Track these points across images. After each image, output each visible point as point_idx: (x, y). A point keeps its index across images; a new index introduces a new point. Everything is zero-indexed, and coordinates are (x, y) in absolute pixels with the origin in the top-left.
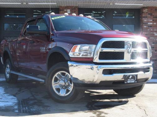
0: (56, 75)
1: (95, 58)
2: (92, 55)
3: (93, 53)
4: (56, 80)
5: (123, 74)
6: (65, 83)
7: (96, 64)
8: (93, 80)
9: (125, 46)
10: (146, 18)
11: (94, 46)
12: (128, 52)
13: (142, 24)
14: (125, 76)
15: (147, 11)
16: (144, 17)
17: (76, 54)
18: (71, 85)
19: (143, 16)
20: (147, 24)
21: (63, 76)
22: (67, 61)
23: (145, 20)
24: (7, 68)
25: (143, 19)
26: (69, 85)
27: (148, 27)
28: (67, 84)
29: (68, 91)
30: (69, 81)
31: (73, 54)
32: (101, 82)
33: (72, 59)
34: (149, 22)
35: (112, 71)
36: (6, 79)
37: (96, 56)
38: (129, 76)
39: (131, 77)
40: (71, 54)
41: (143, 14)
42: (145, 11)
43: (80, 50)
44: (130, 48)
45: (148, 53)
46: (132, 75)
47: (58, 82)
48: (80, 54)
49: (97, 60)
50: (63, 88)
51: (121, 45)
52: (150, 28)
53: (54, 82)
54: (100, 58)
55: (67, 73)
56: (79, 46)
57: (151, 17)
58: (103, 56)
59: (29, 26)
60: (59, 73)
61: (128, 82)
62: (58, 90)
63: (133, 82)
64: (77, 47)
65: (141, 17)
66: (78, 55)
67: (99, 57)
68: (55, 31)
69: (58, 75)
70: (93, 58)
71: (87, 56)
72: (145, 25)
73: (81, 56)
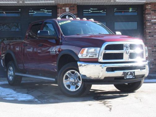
0: (67, 74)
1: (99, 59)
2: (97, 56)
3: (98, 54)
4: (67, 78)
5: (123, 71)
6: (75, 80)
7: (101, 63)
8: (99, 77)
9: (124, 48)
10: (150, 15)
11: (98, 49)
12: (127, 53)
13: (145, 21)
14: (124, 73)
15: (150, 7)
16: (147, 14)
17: (84, 55)
18: (79, 81)
19: (146, 12)
20: (151, 21)
21: (72, 75)
22: (77, 61)
23: (149, 17)
24: (9, 71)
25: (147, 16)
26: (78, 82)
27: (152, 24)
28: (76, 81)
29: (77, 87)
30: (78, 79)
31: (82, 56)
32: (105, 78)
33: (81, 60)
34: (152, 19)
35: (114, 69)
36: (8, 82)
37: (101, 57)
38: (128, 73)
39: (129, 73)
40: (80, 56)
41: (146, 10)
42: (148, 7)
43: (87, 52)
44: (128, 50)
45: (144, 53)
46: (130, 72)
47: (68, 79)
48: (87, 55)
49: (101, 60)
50: (73, 85)
51: (120, 47)
52: (154, 25)
53: (65, 80)
54: (104, 59)
55: (76, 72)
56: (86, 49)
57: (154, 14)
58: (106, 56)
59: (40, 31)
60: (69, 72)
61: (127, 78)
62: (69, 86)
63: (132, 77)
64: (84, 49)
65: (144, 13)
66: (85, 57)
67: (103, 57)
68: (64, 35)
69: (69, 73)
70: (98, 59)
71: (93, 57)
72: (148, 22)
73: (88, 57)
